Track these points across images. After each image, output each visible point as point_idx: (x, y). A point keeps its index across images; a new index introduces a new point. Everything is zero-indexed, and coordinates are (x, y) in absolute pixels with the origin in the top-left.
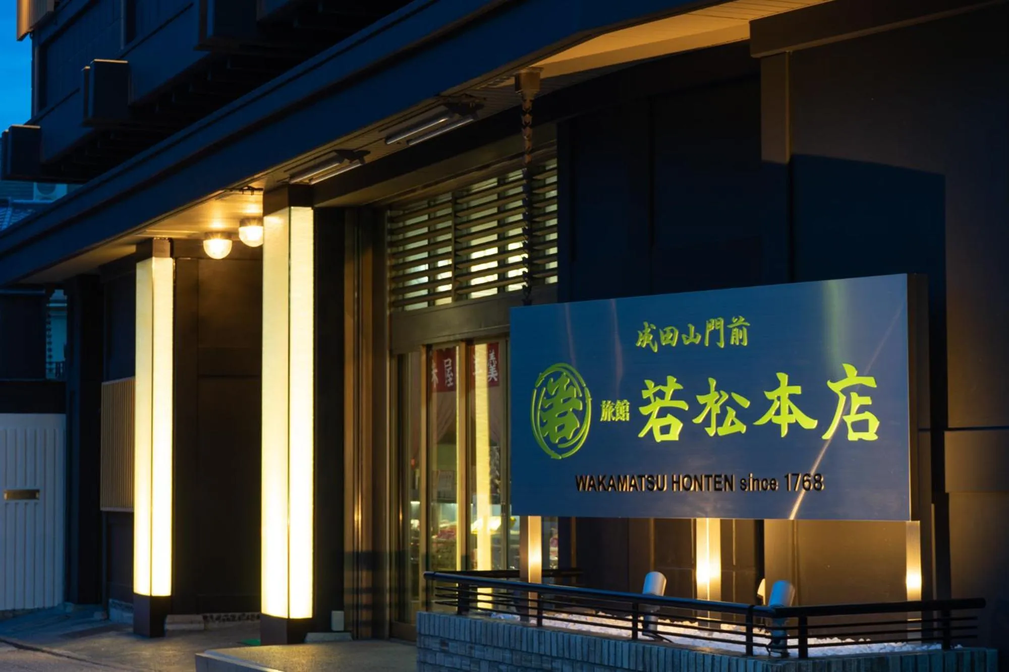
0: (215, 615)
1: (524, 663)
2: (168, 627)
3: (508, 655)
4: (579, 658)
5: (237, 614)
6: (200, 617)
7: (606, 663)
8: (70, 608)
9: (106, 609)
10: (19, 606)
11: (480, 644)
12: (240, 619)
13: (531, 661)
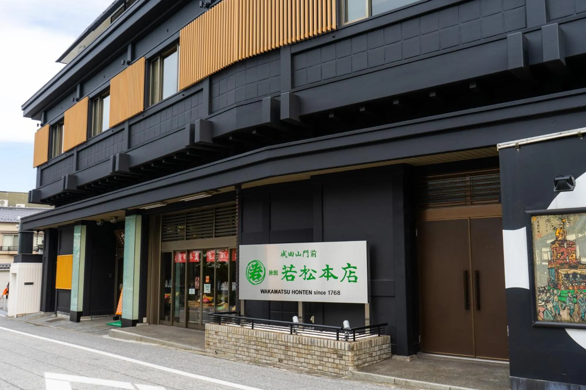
0: (94, 316)
1: (249, 339)
2: (81, 320)
3: (243, 337)
4: (272, 338)
5: (100, 316)
6: (90, 317)
7: (284, 341)
8: (42, 313)
9: (56, 314)
10: (27, 313)
11: (231, 333)
12: (100, 317)
13: (253, 339)
